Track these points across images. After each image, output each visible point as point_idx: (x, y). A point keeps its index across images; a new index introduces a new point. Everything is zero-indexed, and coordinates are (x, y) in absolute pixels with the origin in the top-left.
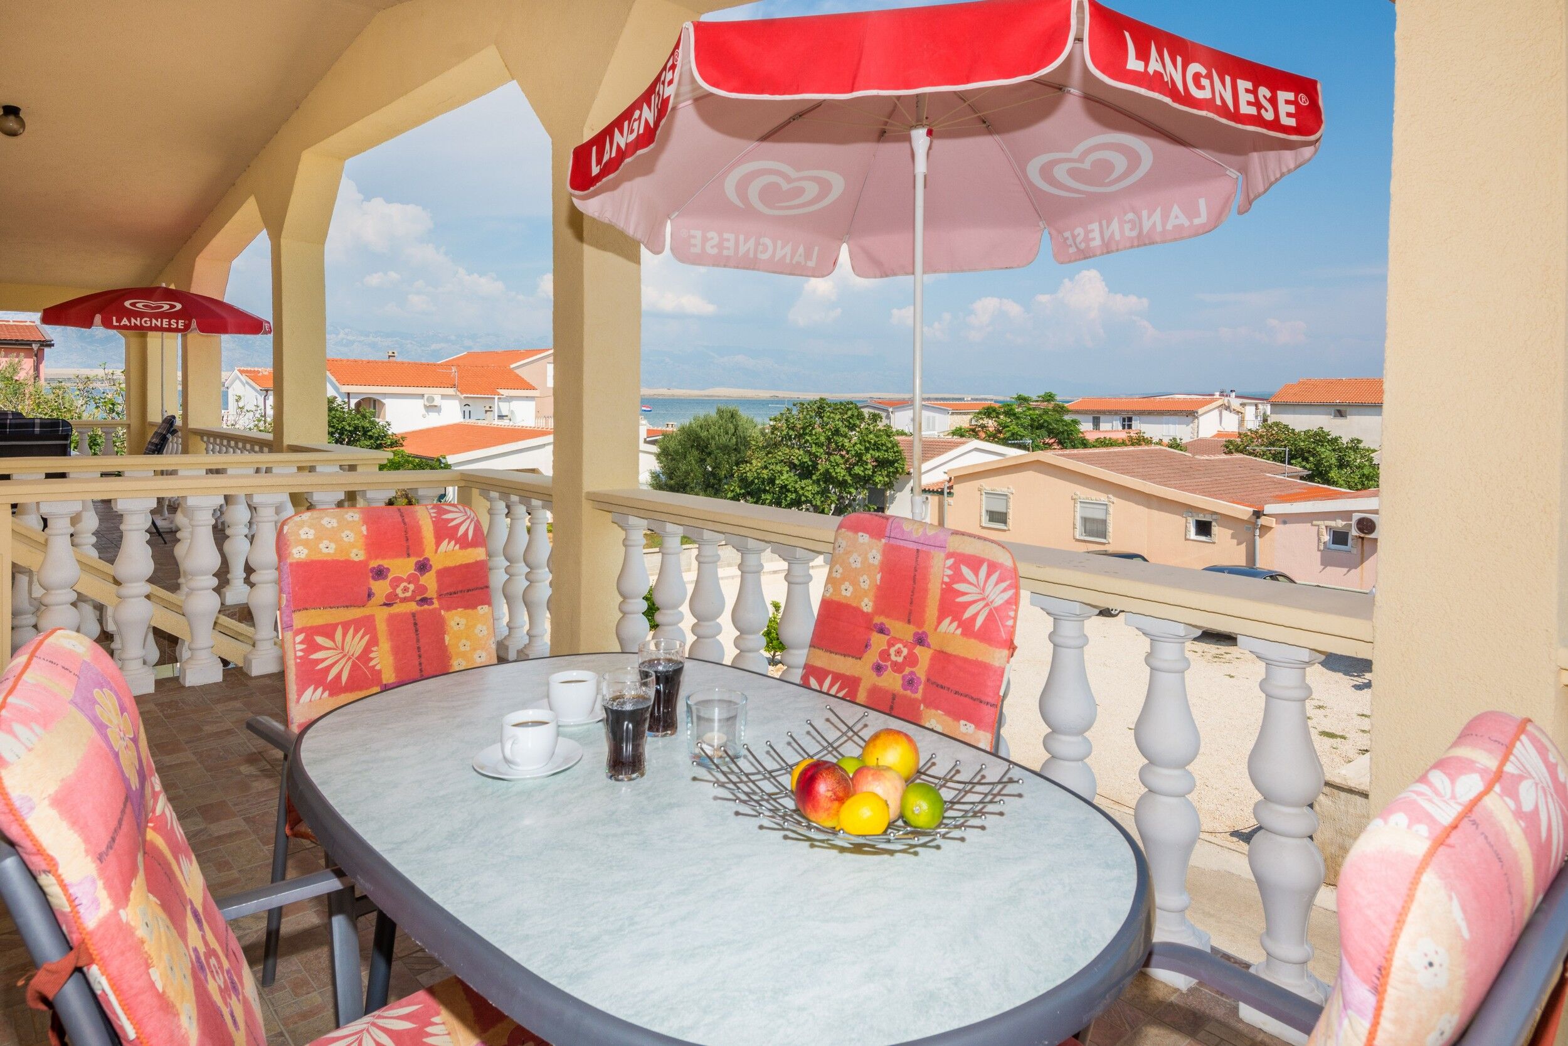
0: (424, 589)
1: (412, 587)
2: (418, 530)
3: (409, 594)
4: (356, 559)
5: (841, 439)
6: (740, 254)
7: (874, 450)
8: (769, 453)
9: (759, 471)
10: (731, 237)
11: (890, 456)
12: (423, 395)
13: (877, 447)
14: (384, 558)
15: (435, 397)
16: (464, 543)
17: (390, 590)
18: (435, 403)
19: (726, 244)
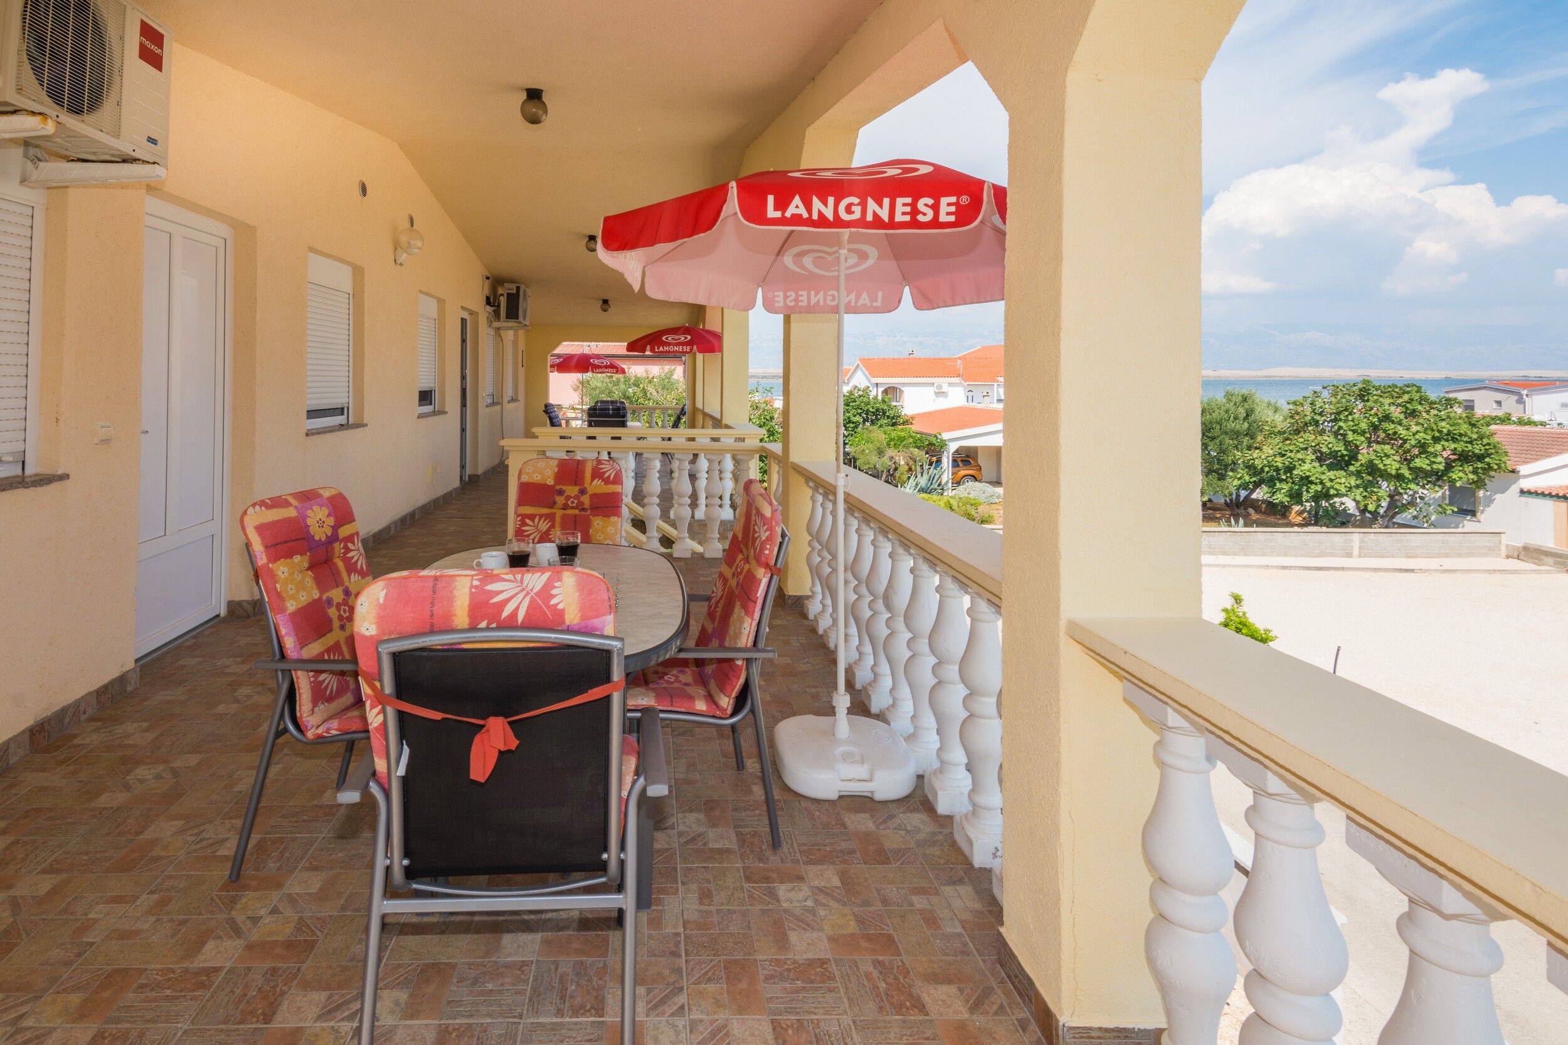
0: (583, 503)
1: (576, 501)
2: (583, 472)
3: (575, 505)
4: (549, 484)
5: (1392, 426)
6: (812, 304)
7: (1447, 440)
8: (1287, 439)
9: (1270, 459)
10: (805, 293)
11: (1478, 449)
12: (933, 384)
13: (1452, 437)
14: (563, 485)
15: (944, 385)
16: (607, 481)
17: (564, 502)
18: (943, 390)
19: (800, 298)
